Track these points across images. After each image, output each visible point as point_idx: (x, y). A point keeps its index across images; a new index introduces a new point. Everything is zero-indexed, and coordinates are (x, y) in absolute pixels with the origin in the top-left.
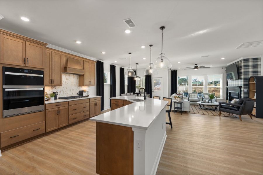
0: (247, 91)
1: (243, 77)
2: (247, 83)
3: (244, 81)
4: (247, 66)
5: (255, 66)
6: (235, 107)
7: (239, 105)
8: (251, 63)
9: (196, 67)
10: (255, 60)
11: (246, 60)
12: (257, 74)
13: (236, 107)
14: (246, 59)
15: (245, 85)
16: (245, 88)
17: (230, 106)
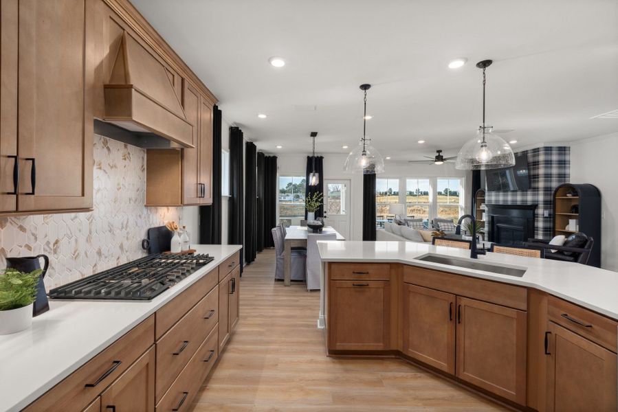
0: (550, 215)
1: (541, 184)
2: (550, 198)
3: (545, 195)
4: (548, 163)
5: (563, 163)
6: (566, 253)
7: (579, 250)
8: (555, 158)
9: (439, 158)
10: (563, 150)
11: (548, 150)
12: (565, 181)
13: (570, 253)
14: (548, 147)
15: (546, 202)
16: (545, 208)
17: (553, 251)
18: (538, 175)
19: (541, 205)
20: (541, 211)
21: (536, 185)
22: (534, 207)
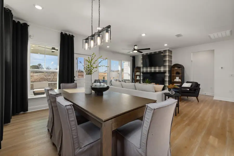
0: (170, 76)
3: (169, 68)
18: (166, 60)
19: (167, 72)
20: (167, 74)
21: (165, 64)
22: (164, 72)
